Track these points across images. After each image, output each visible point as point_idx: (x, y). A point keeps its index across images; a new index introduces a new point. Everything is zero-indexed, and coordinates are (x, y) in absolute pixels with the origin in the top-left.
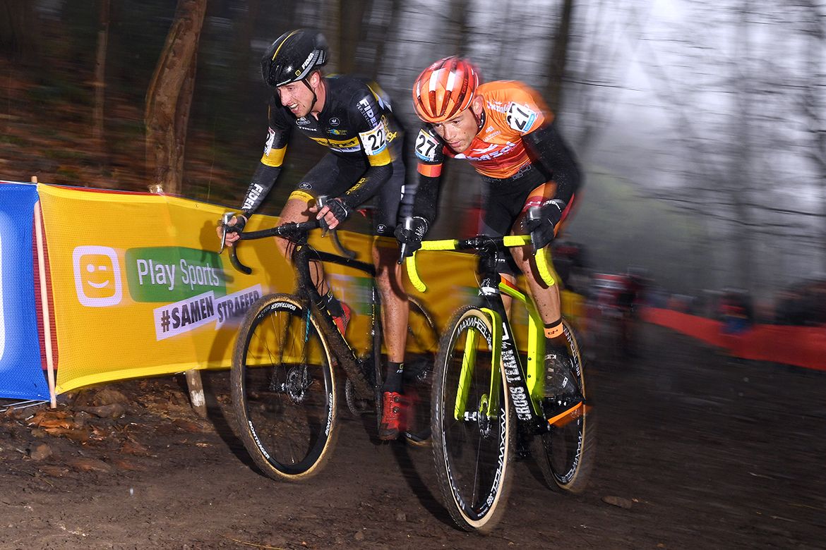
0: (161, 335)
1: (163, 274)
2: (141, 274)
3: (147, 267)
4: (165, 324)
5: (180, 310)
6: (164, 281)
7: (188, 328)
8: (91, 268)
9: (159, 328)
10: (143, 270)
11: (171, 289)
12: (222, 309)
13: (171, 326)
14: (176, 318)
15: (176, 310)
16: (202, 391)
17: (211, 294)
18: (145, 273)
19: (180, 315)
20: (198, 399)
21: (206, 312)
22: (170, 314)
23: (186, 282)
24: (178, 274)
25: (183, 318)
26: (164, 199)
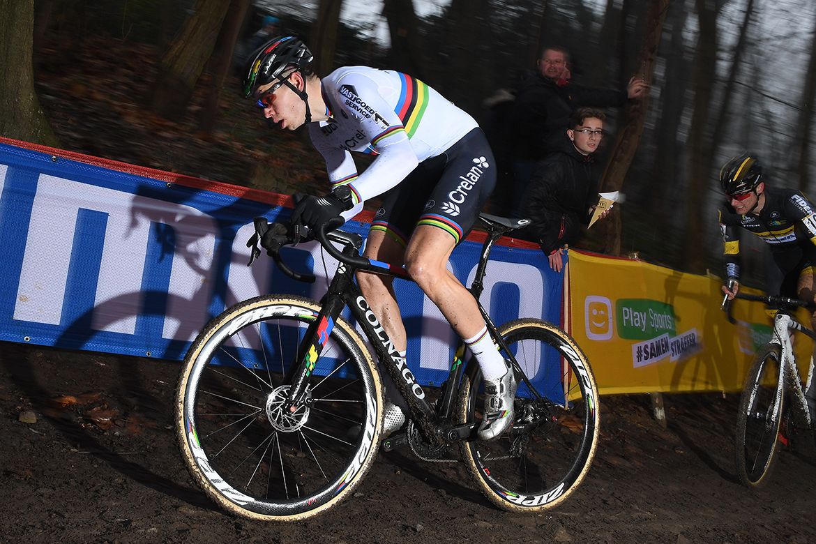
0: (637, 364)
1: (638, 319)
2: (625, 318)
3: (629, 313)
4: (639, 356)
5: (649, 346)
6: (639, 325)
7: (654, 360)
8: (595, 312)
9: (635, 359)
10: (626, 316)
11: (643, 330)
12: (674, 347)
13: (643, 358)
14: (646, 352)
15: (646, 346)
16: (663, 408)
17: (666, 335)
18: (627, 318)
19: (649, 350)
20: (660, 414)
21: (664, 348)
22: (642, 349)
23: (653, 326)
24: (649, 320)
25: (651, 352)
26: (640, 264)
